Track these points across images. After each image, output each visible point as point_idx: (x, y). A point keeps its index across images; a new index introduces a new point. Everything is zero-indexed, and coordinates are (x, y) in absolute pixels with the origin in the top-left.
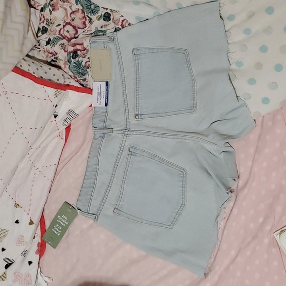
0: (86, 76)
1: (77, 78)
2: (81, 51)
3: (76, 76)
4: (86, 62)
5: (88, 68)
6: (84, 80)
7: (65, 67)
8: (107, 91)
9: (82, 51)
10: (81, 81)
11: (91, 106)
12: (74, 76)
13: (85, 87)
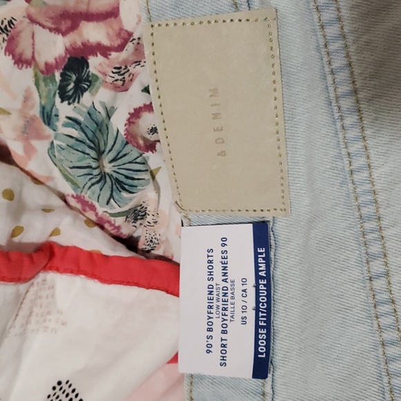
0: (146, 195)
1: (93, 208)
2: (104, 51)
3: (87, 195)
4: (136, 114)
5: (151, 146)
6: (137, 214)
7: (29, 150)
8: (265, 280)
9: (114, 55)
10: (119, 221)
11: (175, 359)
12: (79, 199)
13: (146, 253)
